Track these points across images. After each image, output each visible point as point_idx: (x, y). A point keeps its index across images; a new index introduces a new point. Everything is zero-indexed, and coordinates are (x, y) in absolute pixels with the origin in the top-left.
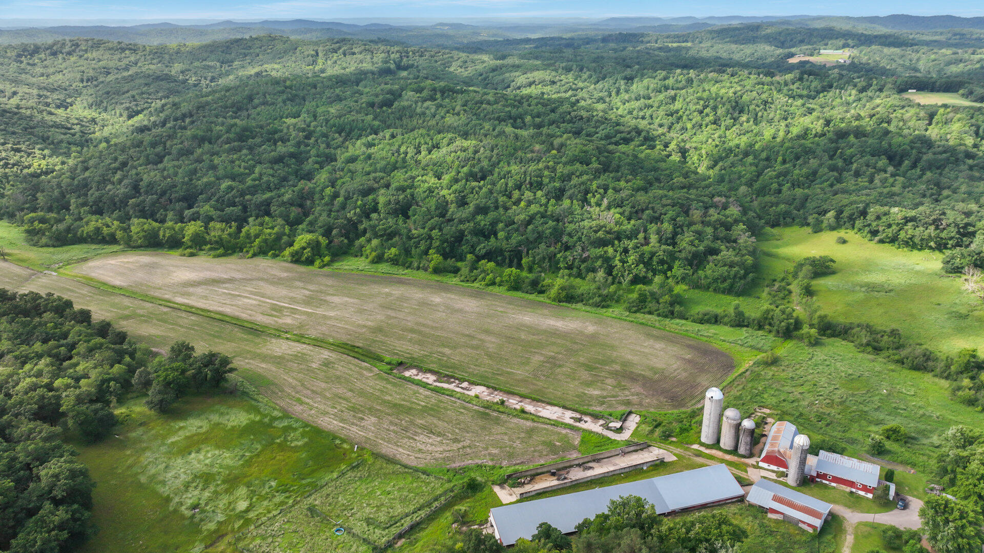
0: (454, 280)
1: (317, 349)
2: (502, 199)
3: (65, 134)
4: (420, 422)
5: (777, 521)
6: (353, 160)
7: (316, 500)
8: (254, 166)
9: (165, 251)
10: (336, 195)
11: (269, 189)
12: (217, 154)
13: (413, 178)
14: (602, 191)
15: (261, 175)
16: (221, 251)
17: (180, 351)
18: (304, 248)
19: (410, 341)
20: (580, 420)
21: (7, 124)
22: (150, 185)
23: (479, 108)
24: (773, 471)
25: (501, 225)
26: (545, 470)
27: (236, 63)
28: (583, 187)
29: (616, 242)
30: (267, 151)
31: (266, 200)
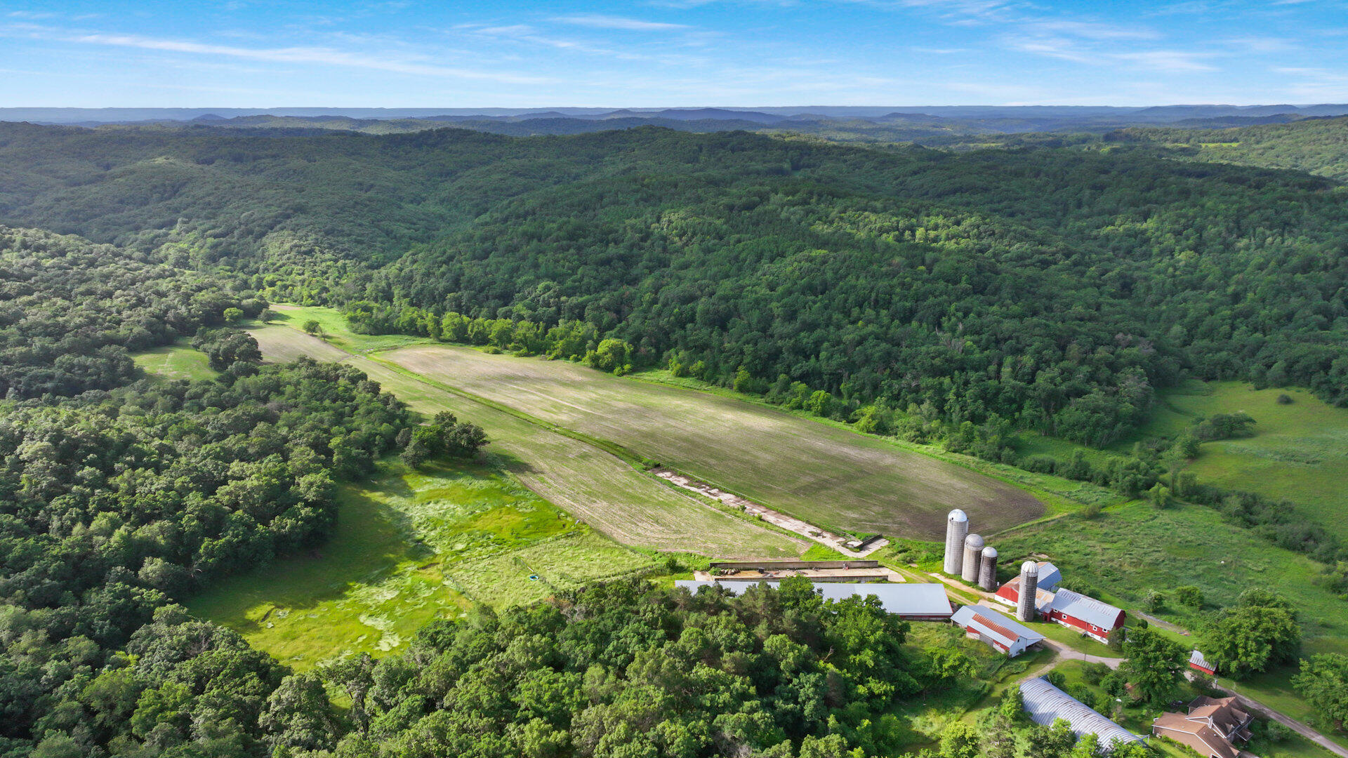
0: (758, 400)
1: (580, 443)
2: (836, 316)
3: (409, 229)
4: (649, 511)
5: (972, 641)
6: (685, 266)
7: (525, 554)
8: (578, 267)
9: (471, 347)
10: (655, 301)
11: (588, 292)
12: (543, 252)
13: (742, 288)
14: (960, 314)
15: (583, 276)
16: (524, 350)
17: (443, 419)
18: (606, 354)
19: (679, 448)
20: (818, 535)
21: (357, 216)
22: (471, 281)
23: (860, 215)
24: (1008, 606)
25: (826, 344)
26: (754, 566)
27: (607, 159)
28: (938, 309)
29: (956, 372)
30: (596, 252)
31: (582, 302)
